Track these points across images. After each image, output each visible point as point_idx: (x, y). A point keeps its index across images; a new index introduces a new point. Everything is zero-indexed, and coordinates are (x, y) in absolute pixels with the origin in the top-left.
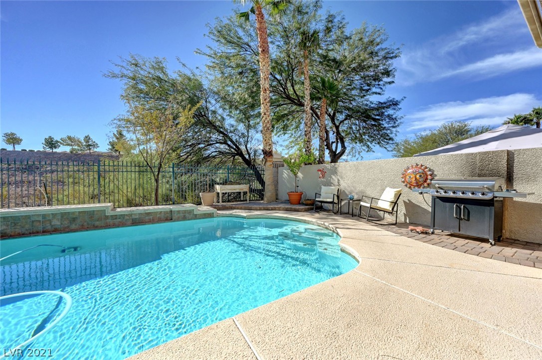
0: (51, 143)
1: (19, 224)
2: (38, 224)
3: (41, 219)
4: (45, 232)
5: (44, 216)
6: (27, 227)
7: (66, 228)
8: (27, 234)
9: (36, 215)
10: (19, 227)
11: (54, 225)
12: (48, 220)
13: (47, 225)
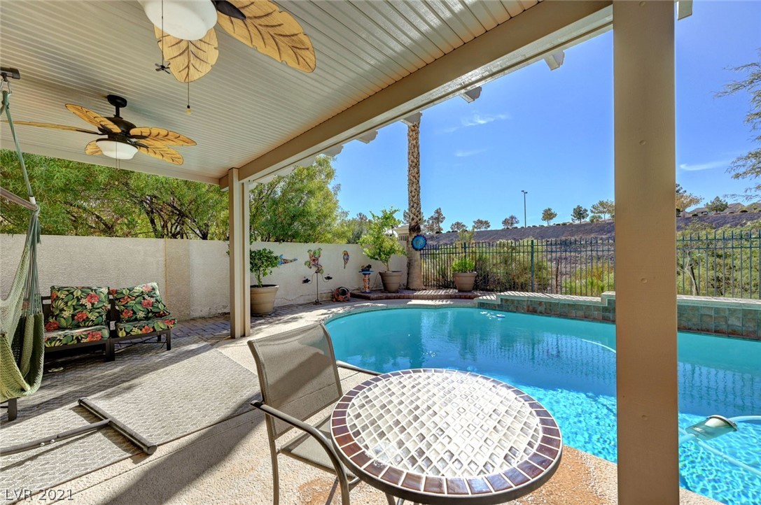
0: (579, 213)
1: (686, 315)
2: (709, 319)
3: (713, 314)
4: (718, 332)
5: (717, 310)
6: (695, 320)
7: (751, 332)
8: (693, 330)
9: (708, 307)
10: (685, 319)
11: (732, 325)
12: (723, 317)
13: (721, 323)
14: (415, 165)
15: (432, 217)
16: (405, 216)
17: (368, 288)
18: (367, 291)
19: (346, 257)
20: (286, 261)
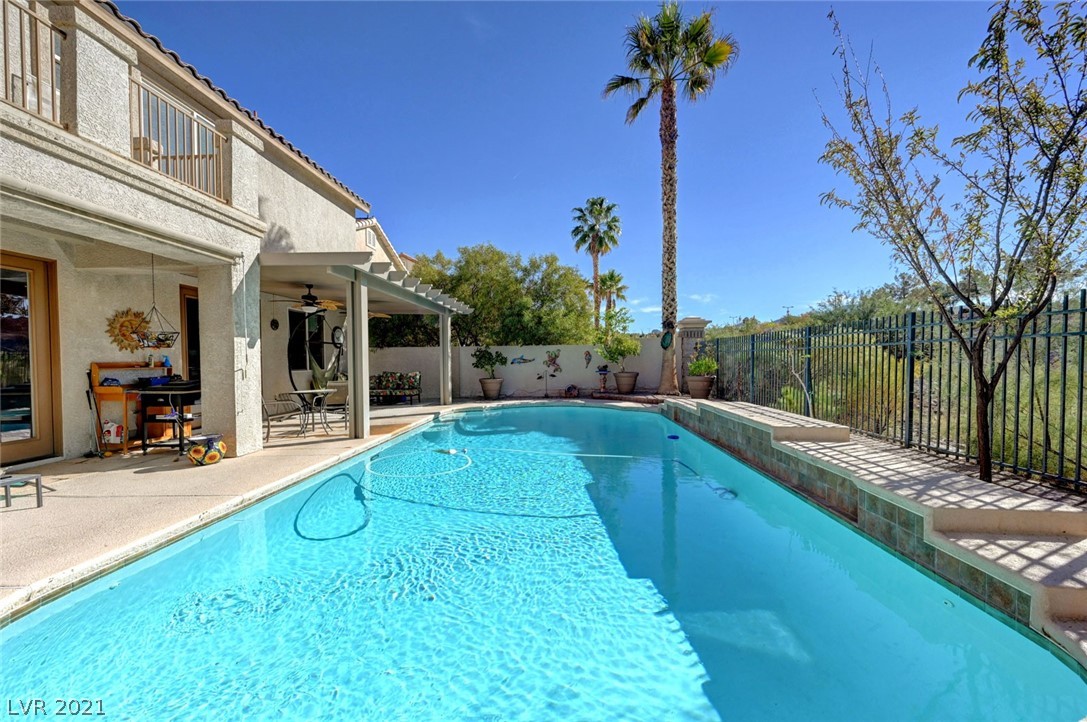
14: (669, 251)
17: (604, 387)
18: (602, 390)
19: (588, 357)
20: (525, 361)
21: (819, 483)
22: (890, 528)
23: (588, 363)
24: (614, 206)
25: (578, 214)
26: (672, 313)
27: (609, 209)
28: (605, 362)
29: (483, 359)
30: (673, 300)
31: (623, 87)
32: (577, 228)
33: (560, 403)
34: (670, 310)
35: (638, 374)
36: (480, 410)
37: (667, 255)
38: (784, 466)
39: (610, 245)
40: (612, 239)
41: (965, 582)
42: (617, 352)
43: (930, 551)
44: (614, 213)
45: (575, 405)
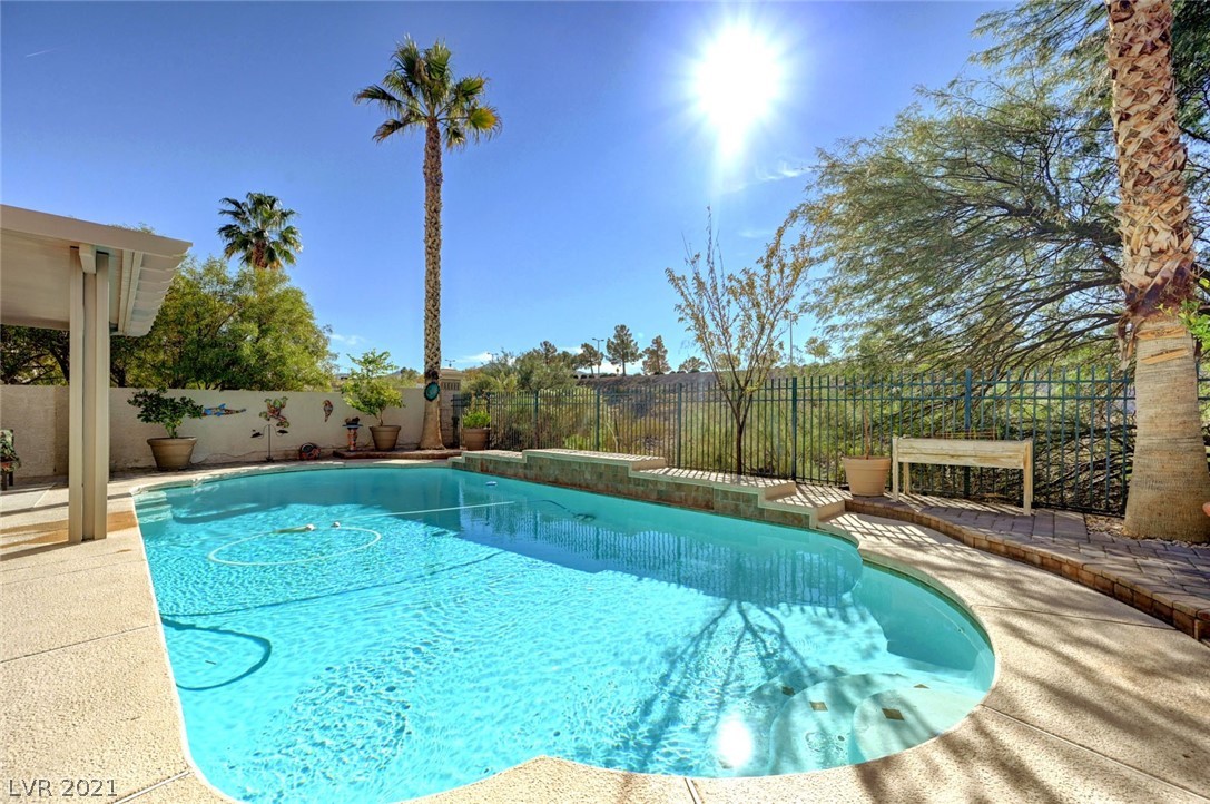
14: (433, 297)
15: (648, 349)
16: (608, 347)
17: (354, 445)
18: (352, 448)
19: (329, 407)
20: (229, 412)
21: (677, 493)
22: (737, 506)
23: (327, 416)
24: (291, 212)
25: (232, 208)
26: (437, 363)
27: (284, 215)
28: (354, 414)
29: (153, 408)
30: (438, 349)
31: (378, 101)
32: (230, 227)
33: (303, 468)
34: (435, 360)
35: (400, 428)
36: (189, 485)
37: (431, 302)
38: (642, 488)
39: (282, 262)
40: (286, 254)
41: (780, 520)
42: (373, 402)
43: (762, 511)
44: (291, 222)
45: (328, 468)
